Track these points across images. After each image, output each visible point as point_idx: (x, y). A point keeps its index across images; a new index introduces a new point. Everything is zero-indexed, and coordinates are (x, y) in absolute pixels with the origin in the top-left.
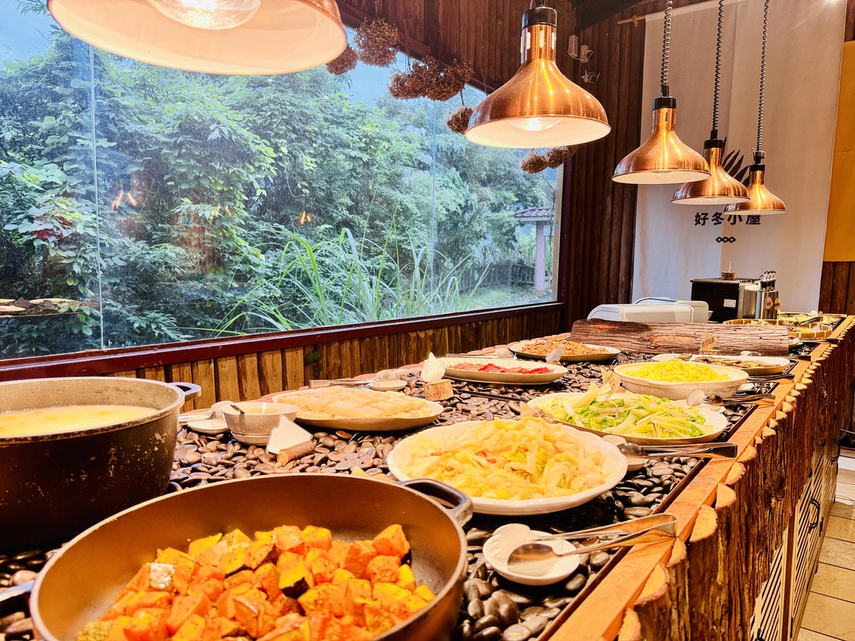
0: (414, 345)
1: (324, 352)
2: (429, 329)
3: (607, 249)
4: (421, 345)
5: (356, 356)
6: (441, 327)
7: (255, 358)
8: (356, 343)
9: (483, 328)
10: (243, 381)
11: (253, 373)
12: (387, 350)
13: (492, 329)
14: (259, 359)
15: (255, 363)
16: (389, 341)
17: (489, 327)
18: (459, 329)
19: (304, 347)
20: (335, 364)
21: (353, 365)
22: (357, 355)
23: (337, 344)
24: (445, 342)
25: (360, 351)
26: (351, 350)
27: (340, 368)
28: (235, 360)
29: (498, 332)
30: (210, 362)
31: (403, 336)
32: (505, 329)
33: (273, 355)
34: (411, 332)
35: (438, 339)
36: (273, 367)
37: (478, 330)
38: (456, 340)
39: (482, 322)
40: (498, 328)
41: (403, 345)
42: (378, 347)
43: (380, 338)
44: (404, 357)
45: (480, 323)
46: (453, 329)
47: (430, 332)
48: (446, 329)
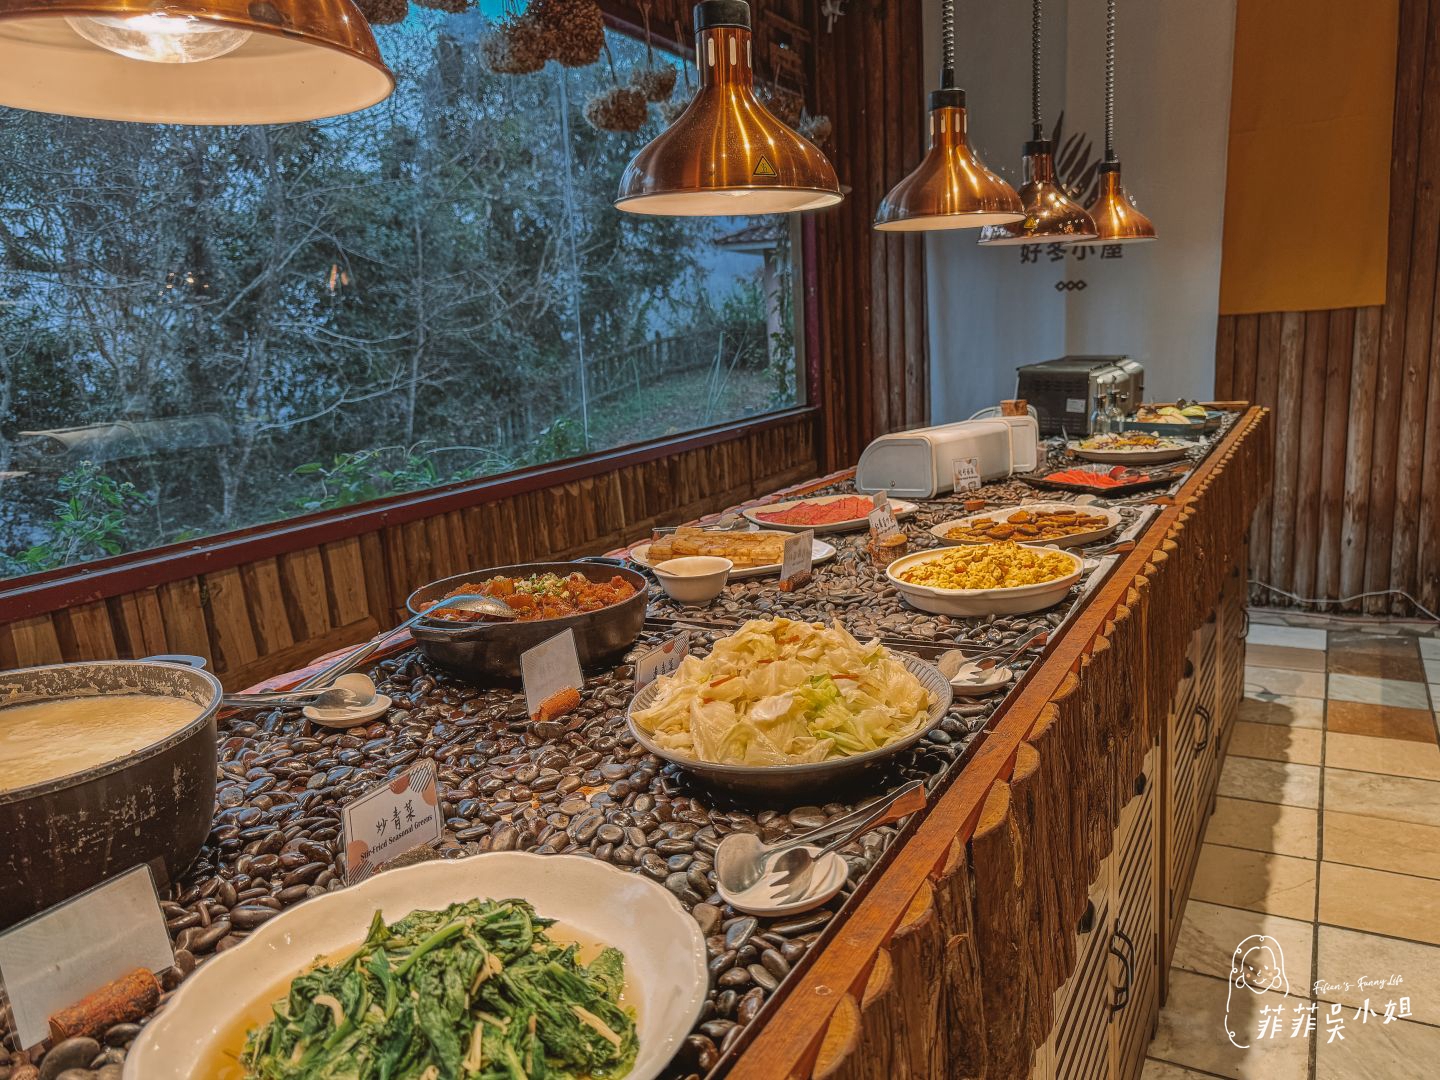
0: (561, 511)
1: (399, 541)
2: (585, 478)
3: (883, 310)
4: (574, 510)
5: (458, 542)
6: (607, 473)
7: (273, 567)
8: (455, 518)
9: (683, 465)
10: (256, 608)
11: (272, 594)
12: (514, 525)
13: (698, 467)
14: (281, 567)
15: (275, 575)
16: (516, 508)
17: (692, 465)
18: (640, 472)
19: (360, 536)
20: (420, 560)
21: (454, 557)
22: (459, 540)
23: (421, 523)
24: (616, 498)
25: (465, 530)
26: (450, 531)
27: (431, 567)
28: (237, 574)
29: (708, 470)
30: (192, 583)
31: (540, 495)
32: (721, 463)
33: (306, 556)
34: (553, 486)
35: (602, 495)
36: (308, 579)
37: (673, 472)
38: (636, 493)
39: (680, 455)
40: (708, 463)
41: (541, 512)
42: (496, 521)
43: (499, 506)
44: (546, 533)
45: (676, 458)
46: (629, 474)
47: (588, 485)
48: (617, 475)
